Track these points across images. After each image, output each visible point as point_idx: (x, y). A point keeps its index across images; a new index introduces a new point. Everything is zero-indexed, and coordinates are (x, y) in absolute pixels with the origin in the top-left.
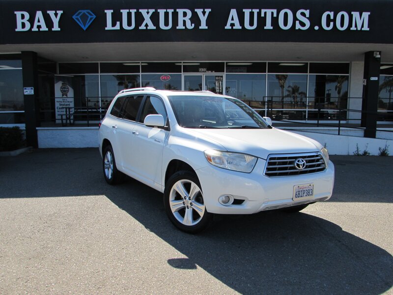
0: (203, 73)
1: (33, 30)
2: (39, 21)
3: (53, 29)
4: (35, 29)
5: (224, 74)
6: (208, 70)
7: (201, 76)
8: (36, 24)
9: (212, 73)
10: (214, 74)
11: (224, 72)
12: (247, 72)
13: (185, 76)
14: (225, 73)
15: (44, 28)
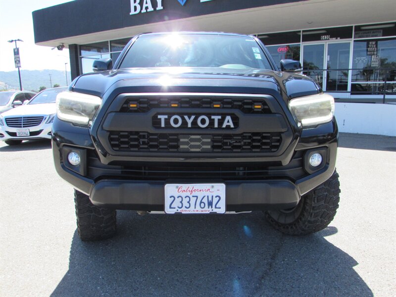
0: (326, 41)
1: (142, 12)
2: (146, 3)
3: (157, 9)
4: (144, 11)
5: (351, 41)
6: (332, 37)
7: (324, 45)
8: (145, 5)
9: (337, 40)
10: (339, 41)
11: (351, 37)
12: (383, 36)
13: (304, 46)
14: (353, 39)
15: (151, 9)
